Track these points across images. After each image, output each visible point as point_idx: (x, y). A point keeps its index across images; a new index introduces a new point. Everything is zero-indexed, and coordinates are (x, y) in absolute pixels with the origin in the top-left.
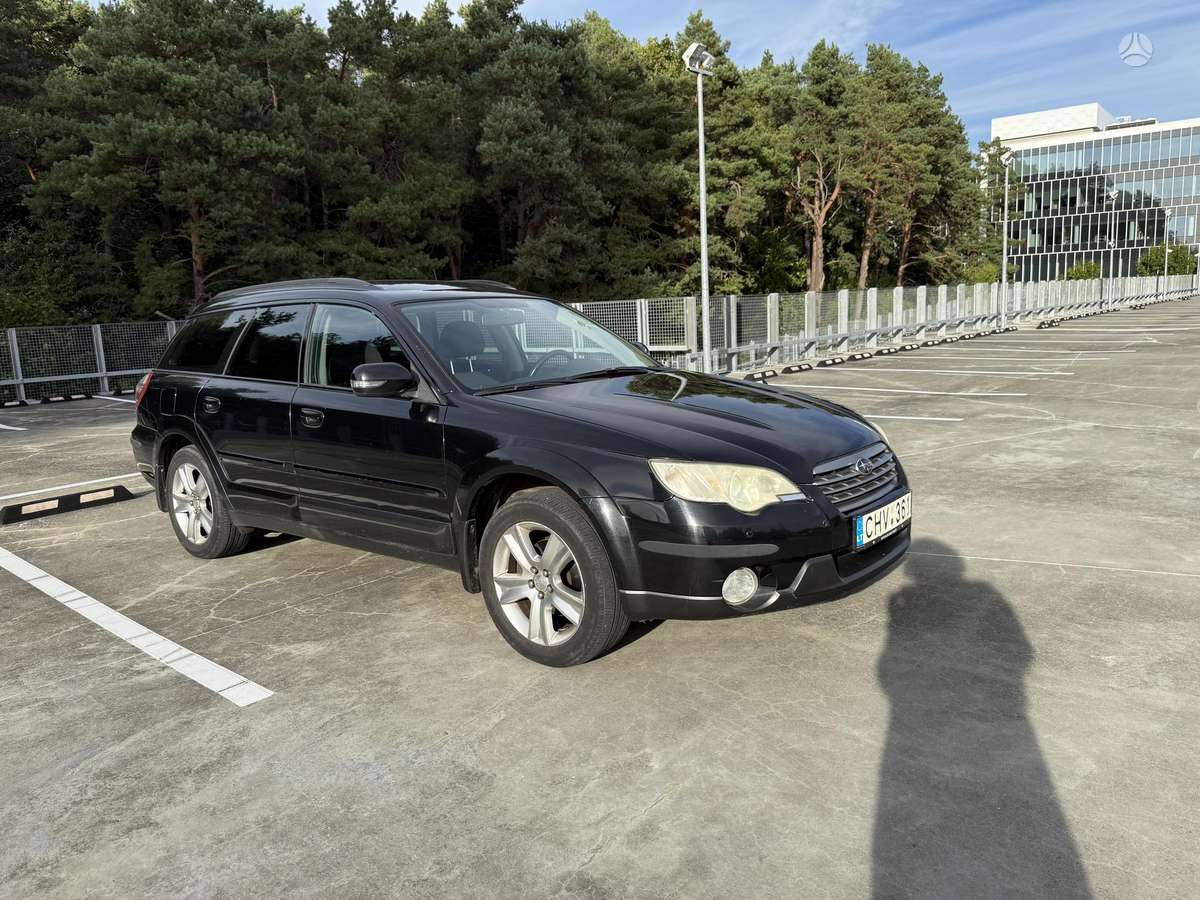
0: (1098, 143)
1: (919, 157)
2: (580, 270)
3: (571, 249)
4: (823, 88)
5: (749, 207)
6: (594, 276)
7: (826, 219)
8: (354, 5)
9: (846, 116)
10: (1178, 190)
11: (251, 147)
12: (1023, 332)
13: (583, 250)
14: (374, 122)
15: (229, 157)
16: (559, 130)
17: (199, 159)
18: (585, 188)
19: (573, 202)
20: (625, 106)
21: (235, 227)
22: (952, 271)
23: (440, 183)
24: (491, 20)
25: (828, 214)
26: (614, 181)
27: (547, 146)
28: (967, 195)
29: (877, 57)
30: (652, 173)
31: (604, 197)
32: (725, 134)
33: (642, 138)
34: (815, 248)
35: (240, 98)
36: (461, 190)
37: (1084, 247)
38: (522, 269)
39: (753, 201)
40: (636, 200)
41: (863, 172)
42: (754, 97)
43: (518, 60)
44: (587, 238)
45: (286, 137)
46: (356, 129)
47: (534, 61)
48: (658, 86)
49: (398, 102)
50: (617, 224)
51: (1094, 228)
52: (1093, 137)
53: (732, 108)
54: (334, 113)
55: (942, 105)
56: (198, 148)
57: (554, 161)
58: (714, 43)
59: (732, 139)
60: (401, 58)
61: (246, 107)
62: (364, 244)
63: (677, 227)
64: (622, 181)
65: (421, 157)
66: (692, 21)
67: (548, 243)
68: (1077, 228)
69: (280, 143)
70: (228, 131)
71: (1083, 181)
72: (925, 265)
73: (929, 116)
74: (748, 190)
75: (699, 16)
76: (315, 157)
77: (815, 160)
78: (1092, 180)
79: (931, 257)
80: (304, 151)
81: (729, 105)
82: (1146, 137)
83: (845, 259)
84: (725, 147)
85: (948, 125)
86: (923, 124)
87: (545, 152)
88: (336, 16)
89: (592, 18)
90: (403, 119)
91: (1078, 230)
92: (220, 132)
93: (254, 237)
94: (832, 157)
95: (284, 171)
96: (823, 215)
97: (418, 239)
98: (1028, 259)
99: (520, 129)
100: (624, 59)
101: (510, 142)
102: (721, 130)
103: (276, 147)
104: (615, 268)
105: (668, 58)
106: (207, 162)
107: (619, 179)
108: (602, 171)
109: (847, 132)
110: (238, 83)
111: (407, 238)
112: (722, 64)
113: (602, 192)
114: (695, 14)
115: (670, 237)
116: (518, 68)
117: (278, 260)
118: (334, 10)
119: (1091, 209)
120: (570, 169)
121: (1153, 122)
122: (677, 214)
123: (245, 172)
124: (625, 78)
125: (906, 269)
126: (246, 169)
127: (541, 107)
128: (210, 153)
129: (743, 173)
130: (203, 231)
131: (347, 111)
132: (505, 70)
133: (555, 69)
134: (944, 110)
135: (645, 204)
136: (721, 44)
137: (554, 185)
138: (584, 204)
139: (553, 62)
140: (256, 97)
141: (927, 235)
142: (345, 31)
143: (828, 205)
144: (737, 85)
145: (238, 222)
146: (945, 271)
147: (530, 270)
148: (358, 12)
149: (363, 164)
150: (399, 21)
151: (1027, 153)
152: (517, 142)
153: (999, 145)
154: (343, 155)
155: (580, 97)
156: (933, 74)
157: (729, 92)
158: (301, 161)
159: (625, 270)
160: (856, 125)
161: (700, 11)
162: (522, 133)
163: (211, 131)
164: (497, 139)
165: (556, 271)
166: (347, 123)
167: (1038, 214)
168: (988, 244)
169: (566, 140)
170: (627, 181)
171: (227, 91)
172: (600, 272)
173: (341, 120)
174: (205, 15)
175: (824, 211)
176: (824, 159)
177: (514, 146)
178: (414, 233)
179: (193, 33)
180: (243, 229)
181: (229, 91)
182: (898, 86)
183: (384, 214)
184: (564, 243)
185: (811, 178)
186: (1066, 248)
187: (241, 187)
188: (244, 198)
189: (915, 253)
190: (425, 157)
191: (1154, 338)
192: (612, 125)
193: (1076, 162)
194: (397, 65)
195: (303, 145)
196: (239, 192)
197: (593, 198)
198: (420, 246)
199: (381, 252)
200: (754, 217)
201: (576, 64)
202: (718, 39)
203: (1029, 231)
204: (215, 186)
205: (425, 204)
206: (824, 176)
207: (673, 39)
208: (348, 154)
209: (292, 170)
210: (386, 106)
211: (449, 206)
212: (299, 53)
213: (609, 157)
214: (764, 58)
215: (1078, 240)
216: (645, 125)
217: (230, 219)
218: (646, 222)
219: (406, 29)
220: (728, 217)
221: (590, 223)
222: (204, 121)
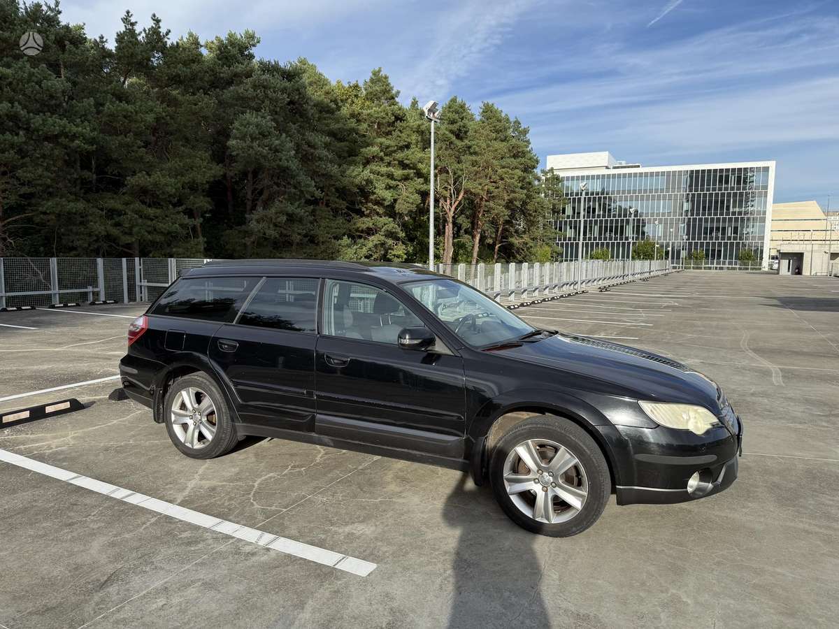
0: (609, 176)
1: (514, 178)
2: (299, 234)
3: (291, 218)
4: (455, 127)
5: (411, 201)
6: (307, 239)
7: (454, 213)
8: (137, 32)
9: (469, 147)
10: (653, 208)
11: (55, 126)
12: (593, 294)
13: (301, 220)
14: (150, 118)
15: (36, 133)
16: (287, 137)
17: (12, 132)
18: (303, 178)
19: (295, 188)
20: (327, 125)
21: (35, 186)
22: (527, 250)
23: (198, 165)
24: (234, 55)
25: (456, 209)
26: (323, 175)
27: (278, 147)
28: (538, 203)
29: (489, 111)
30: (348, 172)
31: (315, 186)
32: (395, 152)
33: (339, 148)
34: (447, 230)
35: (48, 90)
36: (213, 172)
37: (600, 239)
38: (256, 230)
39: (413, 197)
40: (337, 190)
41: (480, 184)
42: (414, 130)
43: (259, 86)
44: (304, 213)
45: (82, 122)
46: (136, 121)
47: (270, 88)
48: (351, 114)
49: (168, 106)
50: (322, 203)
51: (606, 227)
52: (606, 172)
53: (400, 135)
54: (119, 108)
55: (527, 147)
56: (11, 124)
57: (284, 158)
58: (389, 90)
59: (400, 155)
60: (172, 75)
61: (52, 97)
62: (137, 205)
63: (364, 209)
64: (328, 176)
65: (183, 146)
66: (374, 74)
67: (276, 213)
68: (596, 227)
69: (77, 126)
70: (37, 112)
71: (600, 198)
72: (511, 245)
73: (519, 152)
74: (410, 190)
75: (379, 71)
76: (104, 139)
77: (448, 172)
78: (605, 198)
79: (516, 241)
80: (96, 133)
81: (399, 133)
82: (635, 174)
83: (465, 239)
84: (394, 160)
85: (530, 159)
86: (515, 156)
87: (277, 151)
88: (123, 38)
89: (303, 62)
90: (172, 118)
91: (597, 229)
92: (28, 112)
93: (50, 194)
94: (460, 173)
95: (79, 147)
96: (453, 209)
97: (180, 203)
98: (567, 244)
99: (260, 134)
100: (327, 93)
101: (252, 142)
102: (393, 149)
103: (74, 129)
104: (321, 234)
105: (356, 96)
106: (17, 134)
107: (326, 174)
108: (314, 168)
109: (470, 158)
110: (45, 78)
111: (170, 202)
112: (393, 105)
113: (315, 182)
114: (377, 69)
115: (358, 216)
116: (259, 91)
117: (69, 213)
118: (121, 34)
119: (604, 216)
120: (294, 165)
121: (639, 166)
122: (364, 201)
123: (48, 146)
124: (328, 106)
125: (499, 247)
126: (49, 142)
127: (274, 120)
128: (19, 128)
129: (406, 178)
130: (8, 186)
131: (130, 108)
132: (249, 92)
133: (285, 96)
134: (528, 149)
135: (343, 192)
136: (394, 92)
137: (283, 174)
138: (302, 189)
139: (284, 90)
140: (60, 90)
141: (512, 226)
142: (130, 50)
143: (456, 203)
144: (404, 120)
145: (40, 182)
146: (523, 250)
147: (262, 231)
148: (140, 38)
149: (139, 148)
150: (170, 47)
151: (568, 178)
152: (257, 142)
153: (553, 173)
154: (126, 140)
155: (301, 117)
156: (523, 126)
157: (398, 124)
158: (92, 141)
159: (329, 236)
160: (475, 153)
161: (380, 68)
162: (261, 136)
163: (22, 112)
164: (243, 138)
165: (281, 232)
166: (129, 116)
167: (573, 217)
168: (545, 234)
169: (291, 145)
170: (331, 176)
171: (37, 83)
172: (311, 236)
173: (125, 114)
174: (20, 25)
175: (454, 207)
176: (455, 174)
177: (255, 144)
178: (176, 199)
179: (9, 37)
180: (41, 188)
181: (39, 83)
182: (501, 131)
183: (156, 184)
184: (288, 214)
185: (446, 185)
186: (590, 239)
187: (44, 156)
188: (45, 164)
189: (506, 237)
190: (186, 146)
191: (675, 302)
192: (322, 137)
193: (596, 187)
194: (169, 79)
195: (95, 129)
196: (42, 160)
197: (309, 186)
198: (180, 209)
199: (151, 211)
200: (414, 208)
201: (300, 94)
202: (392, 88)
203: (568, 227)
204: (22, 152)
205: (186, 179)
206: (454, 184)
207: (361, 84)
208: (129, 139)
209: (86, 146)
210: (160, 108)
211: (205, 182)
212: (93, 61)
213: (320, 159)
214: (412, 103)
215: (596, 234)
216: (341, 140)
217: (33, 179)
218: (343, 205)
219: (177, 54)
220: (397, 206)
221: (305, 203)
222: (16, 104)
